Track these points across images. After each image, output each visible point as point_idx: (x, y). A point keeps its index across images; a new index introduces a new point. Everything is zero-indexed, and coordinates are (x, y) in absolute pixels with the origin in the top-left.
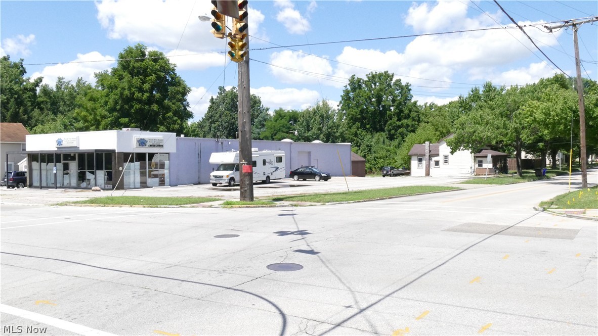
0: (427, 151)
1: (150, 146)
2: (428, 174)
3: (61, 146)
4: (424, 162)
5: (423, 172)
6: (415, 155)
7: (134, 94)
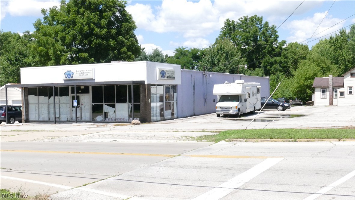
0: (331, 83)
1: (168, 77)
2: (331, 103)
3: (71, 79)
4: (328, 94)
5: (327, 101)
6: (319, 87)
7: (93, 29)
